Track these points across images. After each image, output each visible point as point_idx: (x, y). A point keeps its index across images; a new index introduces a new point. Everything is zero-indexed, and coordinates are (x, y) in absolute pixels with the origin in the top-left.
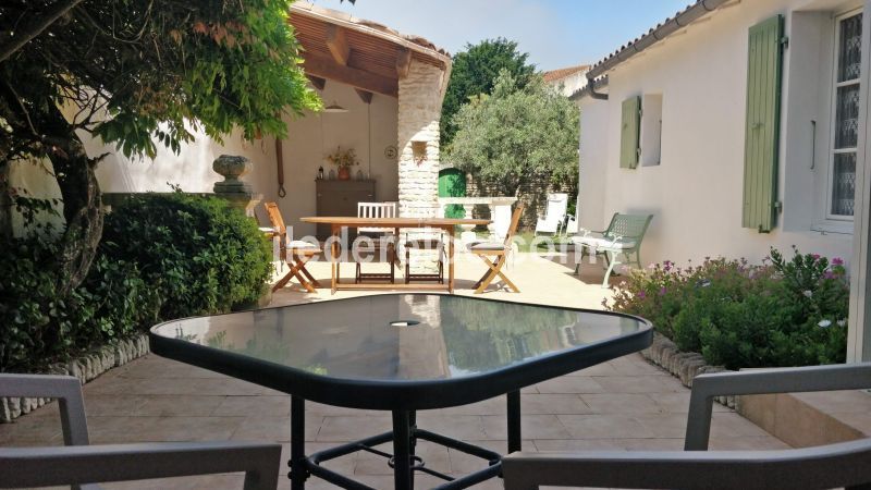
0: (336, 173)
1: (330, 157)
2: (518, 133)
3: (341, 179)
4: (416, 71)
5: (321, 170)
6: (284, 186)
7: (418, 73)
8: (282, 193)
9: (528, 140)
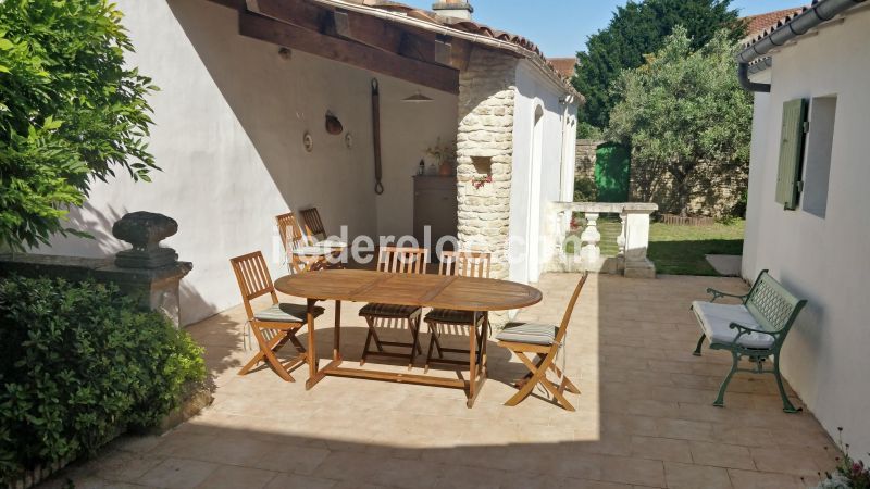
0: (437, 166)
1: (430, 149)
2: (690, 105)
3: (441, 176)
4: (479, 61)
5: (422, 163)
6: (382, 181)
7: (482, 65)
8: (379, 189)
9: (699, 115)
